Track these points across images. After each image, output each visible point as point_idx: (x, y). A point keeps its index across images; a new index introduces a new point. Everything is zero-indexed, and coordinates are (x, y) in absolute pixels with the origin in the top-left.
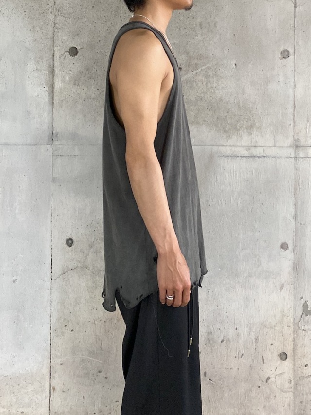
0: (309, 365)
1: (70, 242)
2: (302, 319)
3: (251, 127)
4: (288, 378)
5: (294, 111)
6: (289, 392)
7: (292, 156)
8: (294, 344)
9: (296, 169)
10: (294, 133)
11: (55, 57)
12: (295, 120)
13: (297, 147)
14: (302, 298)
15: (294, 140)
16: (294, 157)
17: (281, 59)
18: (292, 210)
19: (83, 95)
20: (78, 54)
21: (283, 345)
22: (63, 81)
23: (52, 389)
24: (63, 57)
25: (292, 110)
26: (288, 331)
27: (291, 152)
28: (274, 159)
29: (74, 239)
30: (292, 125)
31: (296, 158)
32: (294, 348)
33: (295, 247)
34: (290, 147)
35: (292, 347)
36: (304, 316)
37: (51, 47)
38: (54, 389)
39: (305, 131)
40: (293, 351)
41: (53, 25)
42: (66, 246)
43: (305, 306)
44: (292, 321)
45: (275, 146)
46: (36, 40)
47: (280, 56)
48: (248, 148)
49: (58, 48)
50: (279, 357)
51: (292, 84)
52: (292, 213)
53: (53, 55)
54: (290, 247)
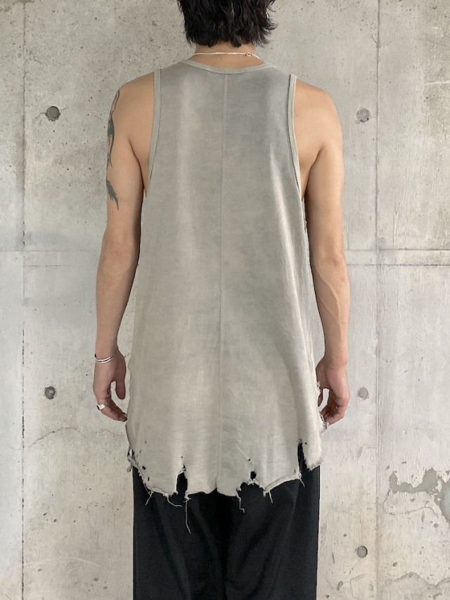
0: (399, 564)
1: (51, 392)
2: (389, 497)
4: (369, 583)
5: (376, 198)
7: (374, 262)
8: (377, 534)
9: (379, 281)
10: (377, 230)
11: (26, 121)
12: (378, 211)
13: (381, 250)
14: (388, 467)
15: (377, 240)
16: (377, 265)
17: (357, 123)
18: (374, 342)
19: (68, 178)
20: (60, 117)
21: (362, 536)
22: (39, 157)
24: (37, 122)
25: (372, 197)
26: (369, 516)
27: (372, 256)
29: (55, 388)
30: (373, 218)
31: (379, 266)
32: (377, 540)
33: (378, 394)
34: (370, 250)
35: (375, 535)
36: (391, 493)
37: (21, 106)
39: (392, 227)
40: (376, 544)
41: (23, 75)
42: (44, 398)
43: (393, 478)
44: (374, 501)
45: (348, 249)
47: (356, 119)
49: (31, 108)
50: (356, 553)
51: (374, 158)
52: (375, 346)
53: (24, 120)
54: (372, 394)
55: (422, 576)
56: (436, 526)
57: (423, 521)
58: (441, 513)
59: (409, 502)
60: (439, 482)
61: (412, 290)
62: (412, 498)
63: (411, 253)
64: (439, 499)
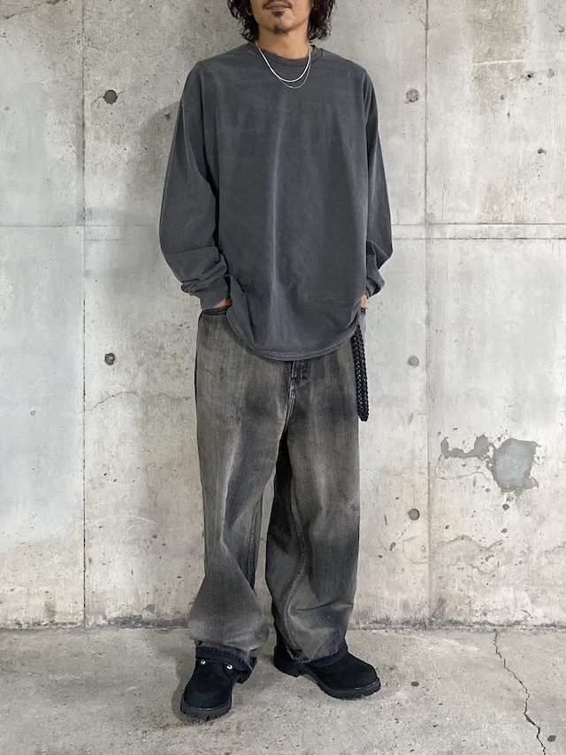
0: (451, 527)
1: (111, 358)
2: (440, 463)
4: (421, 544)
5: (426, 175)
6: (423, 563)
7: (423, 236)
8: (429, 498)
9: (428, 254)
10: (426, 206)
11: (85, 104)
12: (428, 187)
13: (430, 224)
14: (440, 433)
15: (426, 215)
16: (426, 239)
17: (407, 103)
18: (424, 312)
19: (126, 158)
20: (117, 100)
21: (414, 499)
22: (97, 138)
23: (88, 561)
24: (96, 105)
25: (422, 174)
26: (420, 480)
27: (422, 232)
28: (397, 242)
29: (116, 354)
30: (423, 195)
31: (428, 239)
32: (429, 503)
33: (427, 366)
34: (420, 224)
35: (426, 502)
36: (442, 458)
37: (80, 90)
38: (90, 561)
39: (441, 202)
40: (428, 507)
41: (81, 60)
42: (104, 363)
43: (445, 444)
44: (426, 466)
45: (398, 224)
46: (57, 81)
47: (405, 99)
49: (90, 92)
50: (408, 516)
51: (422, 137)
52: (425, 316)
53: (83, 104)
54: (422, 362)
55: (473, 539)
56: (488, 490)
57: (474, 485)
58: (492, 478)
59: (461, 467)
62: (463, 463)
63: (460, 227)
64: (490, 465)
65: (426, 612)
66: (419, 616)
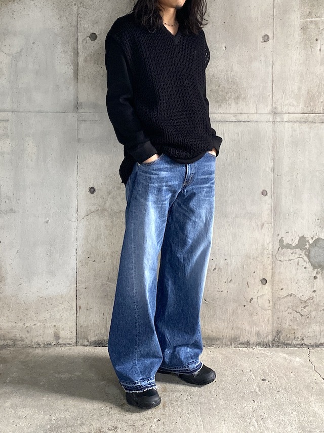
0: (284, 289)
1: (92, 190)
2: (279, 252)
3: (238, 97)
4: (268, 299)
5: (273, 84)
6: (268, 310)
7: (271, 120)
8: (272, 272)
9: (273, 131)
10: (272, 102)
12: (274, 92)
13: (275, 113)
14: (279, 235)
15: (272, 108)
16: (272, 122)
17: (262, 42)
18: (271, 164)
19: (102, 72)
20: (97, 39)
21: (264, 273)
22: (86, 61)
23: (78, 308)
24: (85, 41)
25: (270, 84)
26: (268, 262)
27: (270, 117)
28: (256, 123)
29: (95, 188)
30: (271, 96)
31: (274, 122)
32: (272, 275)
33: (273, 193)
34: (269, 113)
35: (271, 274)
36: (280, 249)
37: (76, 33)
38: (80, 308)
39: (281, 101)
40: (272, 277)
41: (77, 15)
42: (89, 193)
43: (281, 241)
44: (271, 253)
45: (257, 113)
46: (63, 27)
47: (261, 40)
48: (235, 115)
49: (81, 34)
50: (260, 282)
51: (271, 62)
52: (271, 166)
53: (77, 40)
54: (269, 193)
55: (297, 296)
56: (305, 268)
57: (298, 265)
58: (308, 260)
59: (290, 254)
60: (307, 244)
61: (292, 136)
62: (292, 252)
63: (292, 115)
64: (307, 253)
65: (270, 338)
66: (266, 340)
